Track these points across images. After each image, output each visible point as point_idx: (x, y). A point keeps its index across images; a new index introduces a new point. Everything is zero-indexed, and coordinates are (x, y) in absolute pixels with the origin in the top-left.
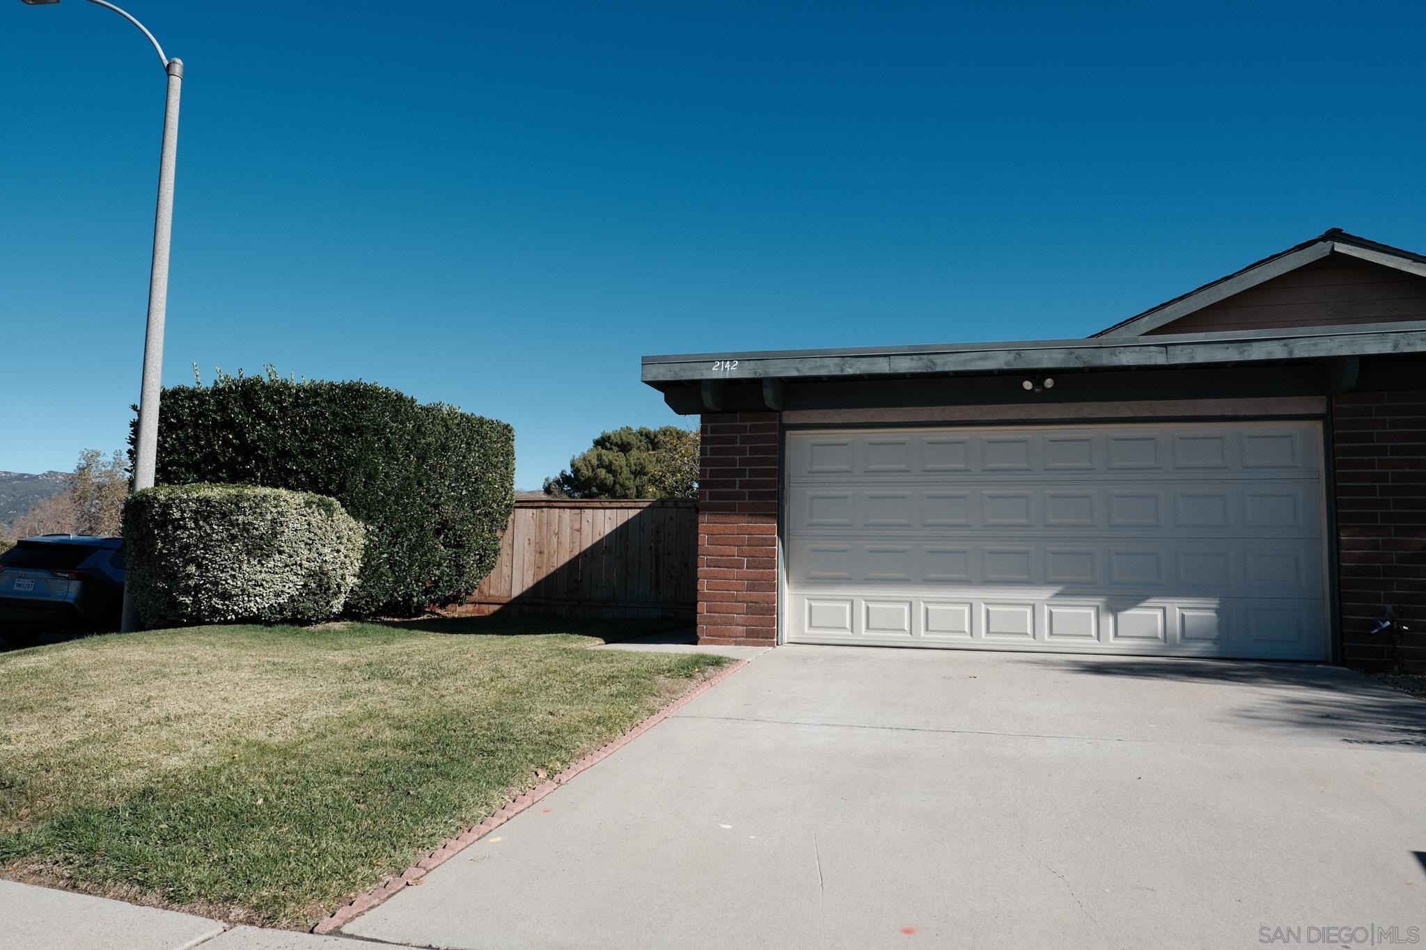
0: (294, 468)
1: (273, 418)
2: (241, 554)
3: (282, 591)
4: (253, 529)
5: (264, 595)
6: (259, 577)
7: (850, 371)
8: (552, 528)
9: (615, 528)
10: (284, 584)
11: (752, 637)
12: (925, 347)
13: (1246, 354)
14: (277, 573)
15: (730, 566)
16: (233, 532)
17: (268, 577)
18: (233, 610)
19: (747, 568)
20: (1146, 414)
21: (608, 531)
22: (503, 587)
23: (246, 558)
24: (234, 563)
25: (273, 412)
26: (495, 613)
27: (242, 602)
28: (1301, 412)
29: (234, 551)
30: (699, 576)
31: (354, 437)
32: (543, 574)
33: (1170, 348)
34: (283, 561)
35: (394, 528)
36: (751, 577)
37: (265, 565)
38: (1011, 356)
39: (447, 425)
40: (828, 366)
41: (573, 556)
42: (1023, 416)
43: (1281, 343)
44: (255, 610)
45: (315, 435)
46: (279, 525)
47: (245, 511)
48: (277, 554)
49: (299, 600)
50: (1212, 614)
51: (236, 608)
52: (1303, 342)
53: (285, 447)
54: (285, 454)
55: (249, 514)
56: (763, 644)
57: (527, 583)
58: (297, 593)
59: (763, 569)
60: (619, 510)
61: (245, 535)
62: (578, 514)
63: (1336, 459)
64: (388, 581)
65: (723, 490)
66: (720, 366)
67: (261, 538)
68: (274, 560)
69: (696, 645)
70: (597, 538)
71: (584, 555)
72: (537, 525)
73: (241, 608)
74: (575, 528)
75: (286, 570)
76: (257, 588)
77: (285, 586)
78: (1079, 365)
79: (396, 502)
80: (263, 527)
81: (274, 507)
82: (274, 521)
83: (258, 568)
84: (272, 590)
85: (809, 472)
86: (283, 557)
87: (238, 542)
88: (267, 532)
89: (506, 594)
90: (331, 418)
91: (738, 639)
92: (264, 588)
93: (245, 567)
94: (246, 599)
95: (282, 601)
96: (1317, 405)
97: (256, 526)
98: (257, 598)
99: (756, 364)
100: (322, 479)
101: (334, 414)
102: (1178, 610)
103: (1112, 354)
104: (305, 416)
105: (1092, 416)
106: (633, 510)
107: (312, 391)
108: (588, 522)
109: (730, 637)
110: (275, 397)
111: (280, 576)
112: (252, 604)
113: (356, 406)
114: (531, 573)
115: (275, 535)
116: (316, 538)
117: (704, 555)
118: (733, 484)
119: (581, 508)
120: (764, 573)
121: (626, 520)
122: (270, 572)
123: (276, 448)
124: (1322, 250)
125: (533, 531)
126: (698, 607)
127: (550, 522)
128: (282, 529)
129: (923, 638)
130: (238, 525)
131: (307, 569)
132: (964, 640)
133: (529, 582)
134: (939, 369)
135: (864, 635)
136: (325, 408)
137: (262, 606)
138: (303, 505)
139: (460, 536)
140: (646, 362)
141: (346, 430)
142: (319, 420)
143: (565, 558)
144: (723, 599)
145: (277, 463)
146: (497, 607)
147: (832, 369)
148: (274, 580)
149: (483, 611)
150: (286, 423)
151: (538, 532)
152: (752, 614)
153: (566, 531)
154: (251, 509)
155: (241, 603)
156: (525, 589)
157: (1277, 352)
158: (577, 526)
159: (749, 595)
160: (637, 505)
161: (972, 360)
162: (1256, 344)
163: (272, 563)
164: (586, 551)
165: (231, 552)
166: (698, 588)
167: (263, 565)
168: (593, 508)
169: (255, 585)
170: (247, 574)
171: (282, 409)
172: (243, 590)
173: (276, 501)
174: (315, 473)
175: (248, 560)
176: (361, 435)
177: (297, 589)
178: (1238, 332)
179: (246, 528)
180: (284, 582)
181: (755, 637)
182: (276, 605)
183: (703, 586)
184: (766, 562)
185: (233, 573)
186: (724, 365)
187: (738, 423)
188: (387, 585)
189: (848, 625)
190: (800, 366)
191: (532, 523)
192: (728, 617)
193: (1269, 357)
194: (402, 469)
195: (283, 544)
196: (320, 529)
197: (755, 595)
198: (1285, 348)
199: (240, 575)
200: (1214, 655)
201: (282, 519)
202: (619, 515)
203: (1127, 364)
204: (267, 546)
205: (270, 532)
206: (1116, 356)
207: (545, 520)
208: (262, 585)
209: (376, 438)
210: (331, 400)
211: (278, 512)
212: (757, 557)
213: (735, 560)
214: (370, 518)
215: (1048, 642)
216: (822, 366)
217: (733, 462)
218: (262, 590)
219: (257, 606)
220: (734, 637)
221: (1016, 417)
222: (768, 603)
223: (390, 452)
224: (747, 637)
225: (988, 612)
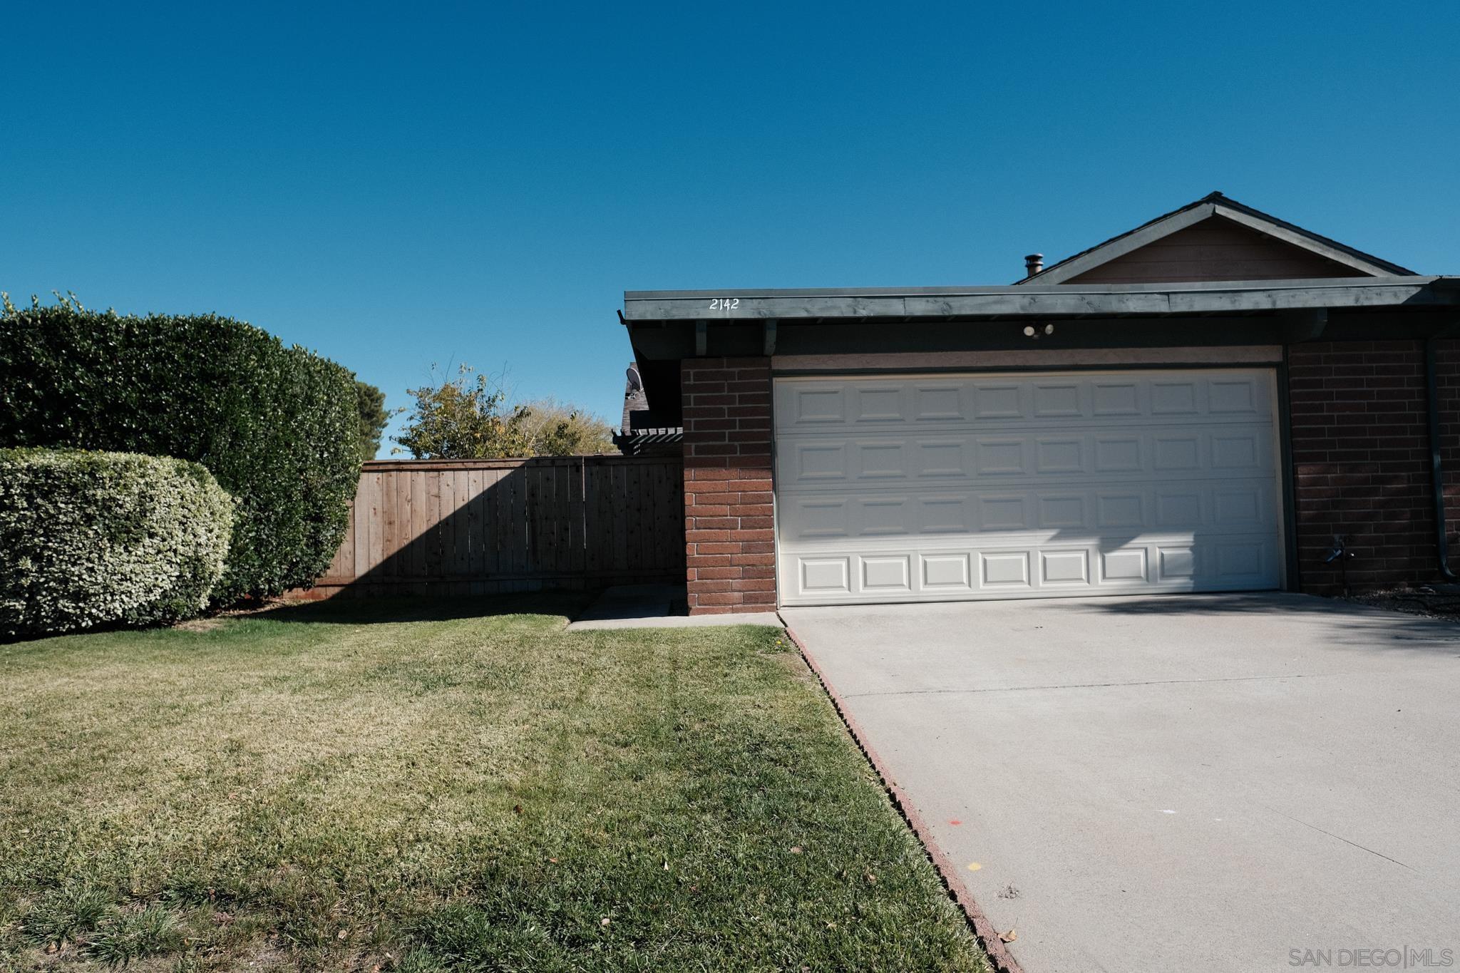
0: (134, 426)
1: (95, 360)
2: (101, 540)
3: (154, 586)
4: (116, 506)
5: (133, 591)
6: (127, 568)
7: (863, 313)
8: (404, 494)
9: (481, 491)
10: (157, 576)
11: (751, 603)
12: (937, 289)
13: (1237, 304)
14: (147, 563)
15: (722, 526)
16: (89, 511)
17: (138, 568)
18: (90, 615)
19: (742, 528)
20: (1132, 361)
21: (473, 495)
22: (343, 566)
23: (109, 545)
24: (91, 553)
25: (95, 353)
26: (334, 597)
27: (104, 602)
28: (1263, 359)
29: (92, 536)
30: (687, 540)
31: (216, 386)
32: (394, 549)
33: (1171, 296)
34: (155, 546)
35: (261, 499)
36: (747, 537)
37: (134, 553)
38: (1026, 301)
39: (309, 372)
40: (840, 307)
41: (432, 526)
42: (1020, 362)
43: (1266, 294)
44: (119, 612)
45: (160, 384)
46: (148, 500)
47: (104, 483)
48: (147, 538)
49: (171, 595)
50: (1187, 551)
51: (94, 611)
52: (1283, 293)
53: (117, 398)
54: (118, 408)
55: (110, 487)
56: (763, 610)
57: (375, 559)
58: (171, 587)
59: (760, 528)
60: (485, 471)
61: (106, 514)
62: (435, 477)
63: (1292, 403)
64: (253, 565)
65: (711, 443)
66: (719, 304)
67: (127, 518)
68: (144, 546)
69: (687, 615)
70: (460, 504)
71: (445, 524)
72: (385, 489)
73: (101, 611)
74: (432, 493)
75: (158, 558)
76: (124, 583)
77: (157, 579)
78: (1091, 311)
79: (264, 468)
80: (129, 504)
81: (141, 477)
82: (142, 495)
83: (125, 556)
84: (142, 584)
85: (797, 423)
86: (155, 541)
87: (96, 524)
88: (134, 510)
89: (348, 574)
90: (182, 361)
91: (734, 606)
92: (132, 582)
93: (107, 556)
94: (109, 598)
95: (153, 599)
96: (1274, 354)
97: (120, 502)
98: (123, 596)
99: (759, 303)
100: (175, 439)
101: (186, 356)
102: (1158, 549)
103: (1121, 301)
104: (143, 359)
105: (1083, 363)
106: (503, 471)
107: (150, 326)
108: (448, 485)
109: (725, 604)
110: (94, 333)
111: (151, 565)
112: (117, 604)
113: (217, 345)
114: (379, 547)
115: (143, 513)
116: (190, 515)
117: (691, 516)
118: (722, 437)
119: (438, 470)
120: (761, 533)
121: (494, 482)
122: (140, 562)
123: (104, 401)
124: (1205, 212)
125: (379, 498)
126: (688, 574)
127: (400, 488)
128: (151, 505)
129: (923, 592)
130: (96, 501)
131: (183, 555)
132: (963, 591)
133: (377, 558)
134: (955, 312)
135: (862, 593)
136: (173, 348)
137: (130, 607)
138: (174, 473)
139: (321, 507)
140: (629, 298)
141: (205, 377)
142: (164, 364)
143: (420, 528)
144: (716, 563)
145: (106, 420)
146: (337, 590)
147: (844, 311)
148: (145, 571)
149: (319, 596)
150: (117, 368)
151: (385, 498)
152: (749, 578)
153: (421, 498)
154: (111, 479)
155: (102, 604)
156: (372, 566)
157: (1263, 302)
158: (435, 491)
159: (745, 557)
160: (507, 465)
161: (988, 304)
162: (1245, 295)
163: (142, 549)
164: (447, 519)
165: (88, 538)
166: (688, 553)
167: (130, 552)
168: (454, 470)
169: (122, 580)
170: (110, 566)
171: (108, 350)
172: (106, 588)
173: (142, 469)
174: (164, 432)
175: (112, 547)
176: (224, 384)
177: (171, 581)
178: (1230, 283)
179: (107, 505)
180: (157, 573)
181: (754, 603)
182: (146, 604)
183: (692, 550)
184: (762, 520)
185: (91, 565)
186: (723, 304)
187: (725, 369)
188: (253, 570)
189: (845, 584)
190: (809, 306)
191: (377, 488)
192: (722, 583)
193: (1256, 307)
194: (270, 426)
195: (154, 525)
196: (194, 503)
197: (753, 557)
198: (1269, 299)
199: (100, 568)
200: (1189, 590)
201: (153, 492)
202: (485, 478)
203: (1134, 311)
204: (135, 528)
205: (138, 509)
206: (1124, 303)
207: (394, 485)
208: (131, 579)
209: (242, 387)
210: (181, 338)
211: (146, 483)
212: (752, 516)
213: (727, 520)
214: (238, 487)
215: (1042, 588)
216: (834, 307)
217: (721, 412)
218: (130, 585)
219: (123, 606)
220: (729, 604)
221: (1012, 364)
222: (766, 565)
223: (257, 405)
224: (744, 603)
225: (985, 561)
